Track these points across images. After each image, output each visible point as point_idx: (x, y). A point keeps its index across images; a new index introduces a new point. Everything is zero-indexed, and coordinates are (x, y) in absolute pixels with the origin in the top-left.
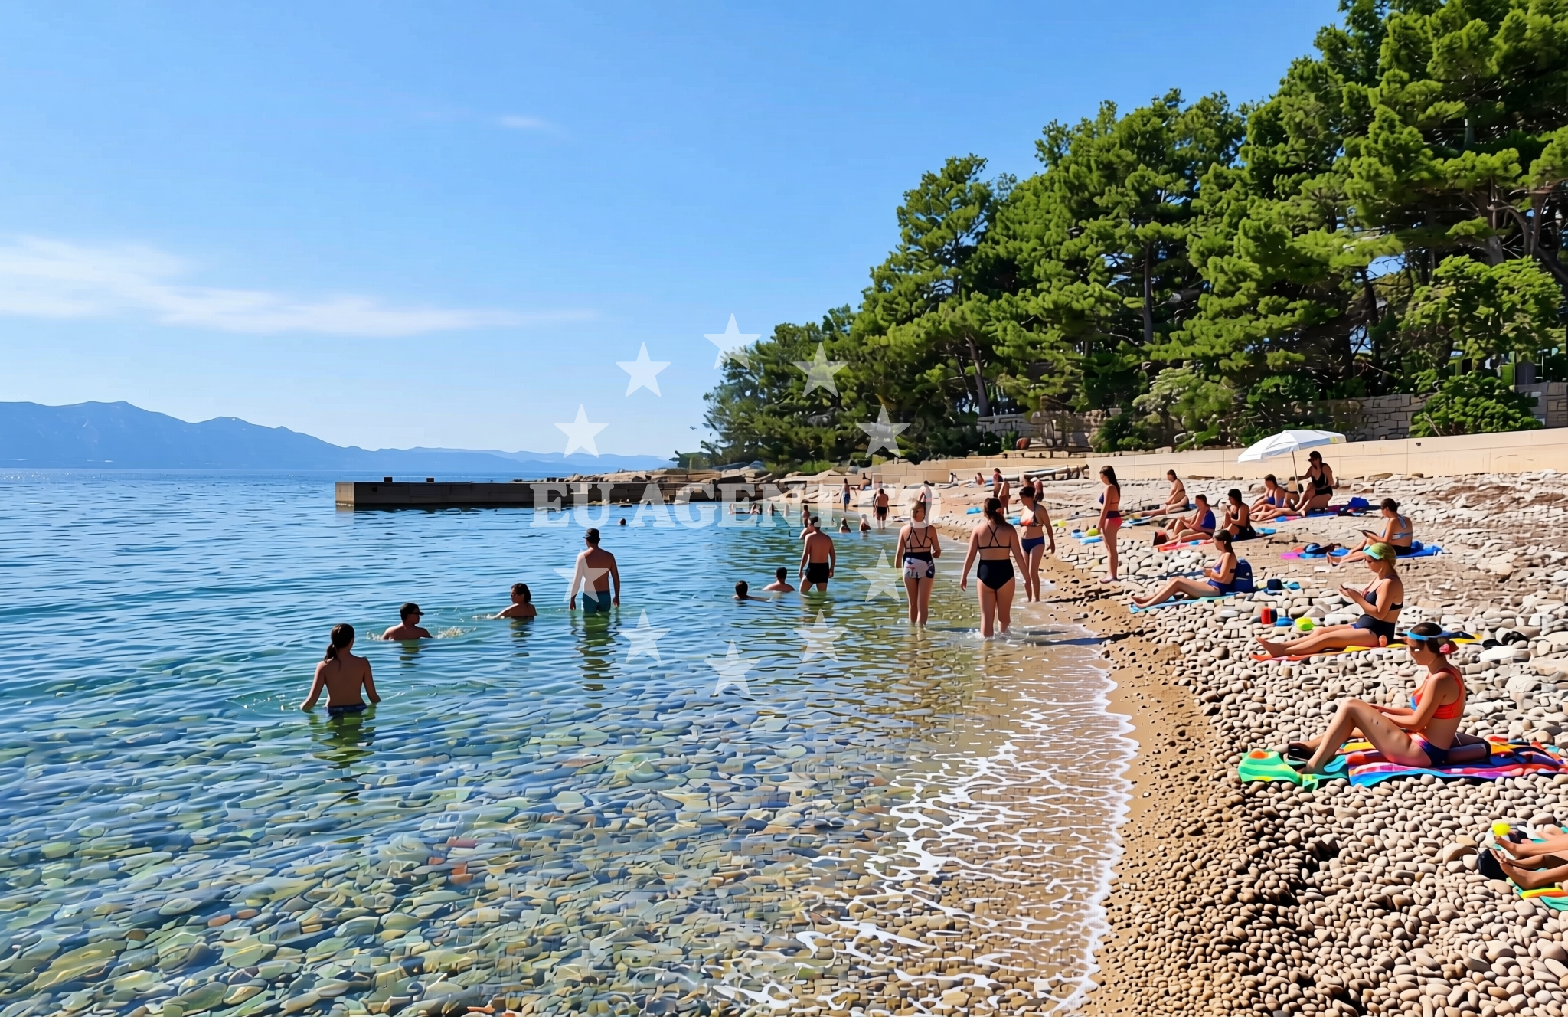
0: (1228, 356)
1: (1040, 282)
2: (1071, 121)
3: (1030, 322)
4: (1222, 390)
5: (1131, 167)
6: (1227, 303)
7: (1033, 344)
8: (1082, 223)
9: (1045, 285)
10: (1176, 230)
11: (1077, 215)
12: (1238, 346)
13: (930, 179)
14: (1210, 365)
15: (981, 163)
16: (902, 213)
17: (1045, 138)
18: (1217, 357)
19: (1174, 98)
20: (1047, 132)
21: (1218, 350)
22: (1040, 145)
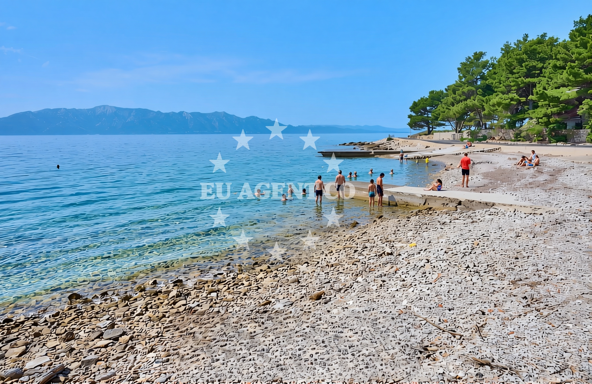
13: (469, 58)
15: (485, 54)
17: (504, 48)
22: (502, 49)
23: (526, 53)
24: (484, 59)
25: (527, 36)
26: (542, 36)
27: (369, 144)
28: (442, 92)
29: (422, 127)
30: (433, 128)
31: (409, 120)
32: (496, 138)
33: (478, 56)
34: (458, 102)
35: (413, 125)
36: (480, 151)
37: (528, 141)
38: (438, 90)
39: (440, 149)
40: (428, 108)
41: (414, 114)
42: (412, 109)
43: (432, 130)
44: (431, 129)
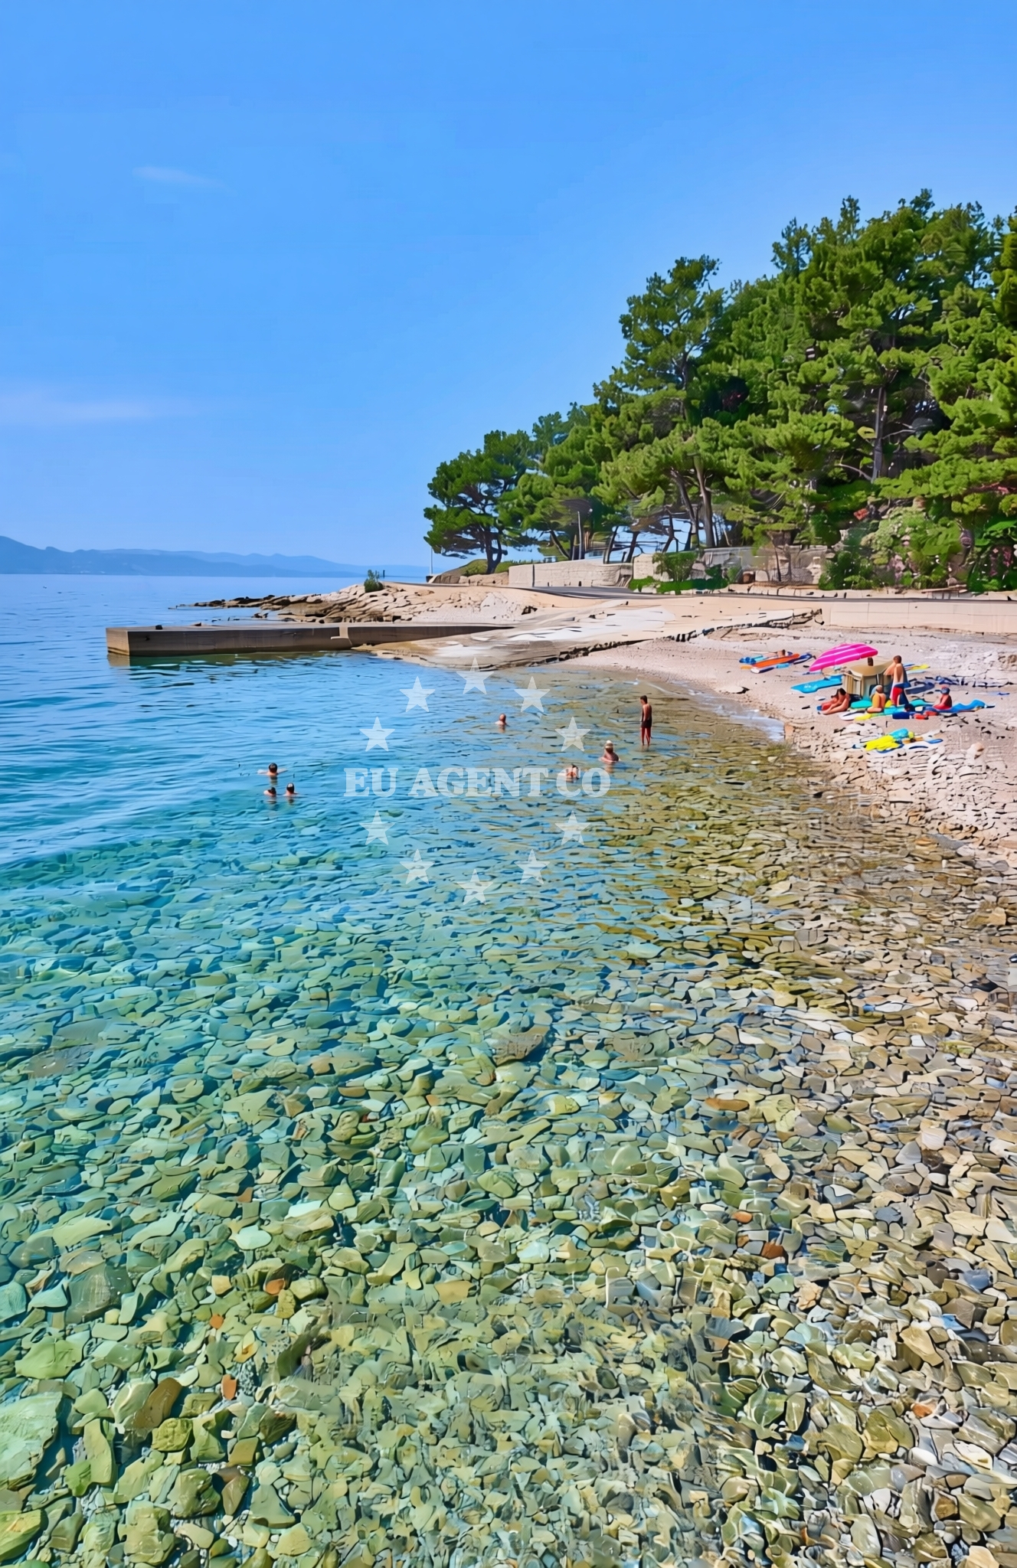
0: (959, 498)
1: (775, 408)
2: (811, 223)
3: (761, 451)
4: (954, 534)
5: (876, 284)
6: (965, 441)
7: (765, 476)
8: (822, 345)
9: (779, 412)
10: (918, 358)
11: (817, 335)
12: (972, 487)
13: (656, 282)
14: (940, 507)
15: (712, 266)
16: (625, 321)
17: (784, 242)
18: (950, 499)
19: (923, 201)
20: (786, 235)
21: (952, 491)
22: (777, 247)
23: (873, 255)
24: (714, 283)
25: (853, 204)
26: (918, 202)
27: (304, 600)
28: (522, 435)
29: (465, 547)
30: (500, 552)
31: (428, 525)
32: (760, 576)
33: (690, 273)
34: (631, 443)
35: (443, 539)
36: (756, 626)
37: (892, 585)
38: (511, 430)
39: (593, 617)
40: (483, 487)
41: (441, 506)
42: (439, 488)
43: (499, 558)
44: (495, 557)
